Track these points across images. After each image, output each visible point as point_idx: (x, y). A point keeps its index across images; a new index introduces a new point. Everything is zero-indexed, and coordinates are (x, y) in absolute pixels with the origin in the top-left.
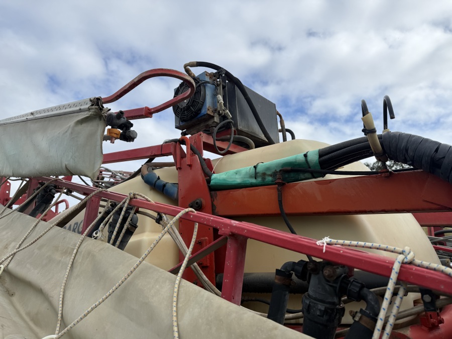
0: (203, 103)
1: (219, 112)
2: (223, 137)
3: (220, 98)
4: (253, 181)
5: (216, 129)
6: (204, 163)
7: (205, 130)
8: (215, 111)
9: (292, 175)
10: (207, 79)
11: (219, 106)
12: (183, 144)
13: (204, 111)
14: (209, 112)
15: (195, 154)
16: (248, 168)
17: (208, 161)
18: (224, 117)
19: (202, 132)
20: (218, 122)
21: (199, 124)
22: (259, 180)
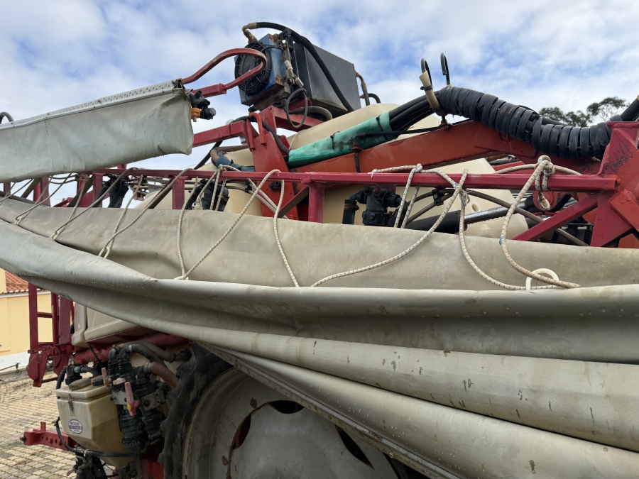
0: (270, 71)
1: (289, 80)
2: (296, 110)
3: (288, 63)
4: (332, 152)
5: (287, 101)
6: (280, 140)
7: (275, 104)
8: (284, 79)
9: (368, 140)
10: (272, 43)
11: (288, 74)
12: (253, 121)
13: (272, 81)
14: (277, 82)
15: (268, 131)
16: (326, 139)
17: (283, 138)
18: (295, 86)
19: (272, 107)
20: (289, 92)
21: (268, 97)
22: (337, 150)
